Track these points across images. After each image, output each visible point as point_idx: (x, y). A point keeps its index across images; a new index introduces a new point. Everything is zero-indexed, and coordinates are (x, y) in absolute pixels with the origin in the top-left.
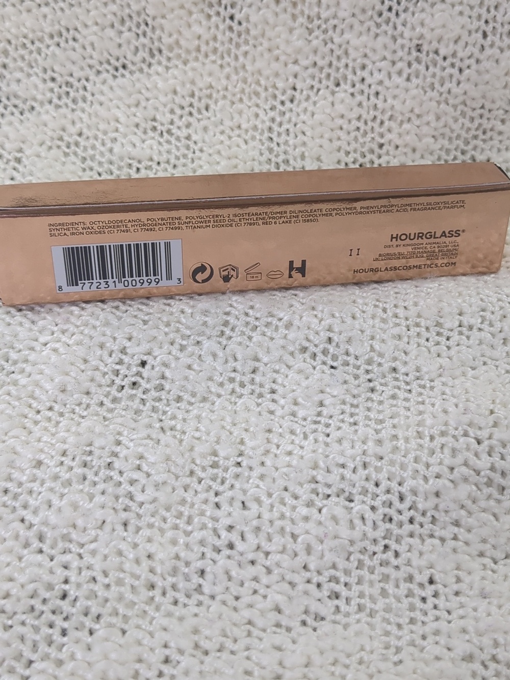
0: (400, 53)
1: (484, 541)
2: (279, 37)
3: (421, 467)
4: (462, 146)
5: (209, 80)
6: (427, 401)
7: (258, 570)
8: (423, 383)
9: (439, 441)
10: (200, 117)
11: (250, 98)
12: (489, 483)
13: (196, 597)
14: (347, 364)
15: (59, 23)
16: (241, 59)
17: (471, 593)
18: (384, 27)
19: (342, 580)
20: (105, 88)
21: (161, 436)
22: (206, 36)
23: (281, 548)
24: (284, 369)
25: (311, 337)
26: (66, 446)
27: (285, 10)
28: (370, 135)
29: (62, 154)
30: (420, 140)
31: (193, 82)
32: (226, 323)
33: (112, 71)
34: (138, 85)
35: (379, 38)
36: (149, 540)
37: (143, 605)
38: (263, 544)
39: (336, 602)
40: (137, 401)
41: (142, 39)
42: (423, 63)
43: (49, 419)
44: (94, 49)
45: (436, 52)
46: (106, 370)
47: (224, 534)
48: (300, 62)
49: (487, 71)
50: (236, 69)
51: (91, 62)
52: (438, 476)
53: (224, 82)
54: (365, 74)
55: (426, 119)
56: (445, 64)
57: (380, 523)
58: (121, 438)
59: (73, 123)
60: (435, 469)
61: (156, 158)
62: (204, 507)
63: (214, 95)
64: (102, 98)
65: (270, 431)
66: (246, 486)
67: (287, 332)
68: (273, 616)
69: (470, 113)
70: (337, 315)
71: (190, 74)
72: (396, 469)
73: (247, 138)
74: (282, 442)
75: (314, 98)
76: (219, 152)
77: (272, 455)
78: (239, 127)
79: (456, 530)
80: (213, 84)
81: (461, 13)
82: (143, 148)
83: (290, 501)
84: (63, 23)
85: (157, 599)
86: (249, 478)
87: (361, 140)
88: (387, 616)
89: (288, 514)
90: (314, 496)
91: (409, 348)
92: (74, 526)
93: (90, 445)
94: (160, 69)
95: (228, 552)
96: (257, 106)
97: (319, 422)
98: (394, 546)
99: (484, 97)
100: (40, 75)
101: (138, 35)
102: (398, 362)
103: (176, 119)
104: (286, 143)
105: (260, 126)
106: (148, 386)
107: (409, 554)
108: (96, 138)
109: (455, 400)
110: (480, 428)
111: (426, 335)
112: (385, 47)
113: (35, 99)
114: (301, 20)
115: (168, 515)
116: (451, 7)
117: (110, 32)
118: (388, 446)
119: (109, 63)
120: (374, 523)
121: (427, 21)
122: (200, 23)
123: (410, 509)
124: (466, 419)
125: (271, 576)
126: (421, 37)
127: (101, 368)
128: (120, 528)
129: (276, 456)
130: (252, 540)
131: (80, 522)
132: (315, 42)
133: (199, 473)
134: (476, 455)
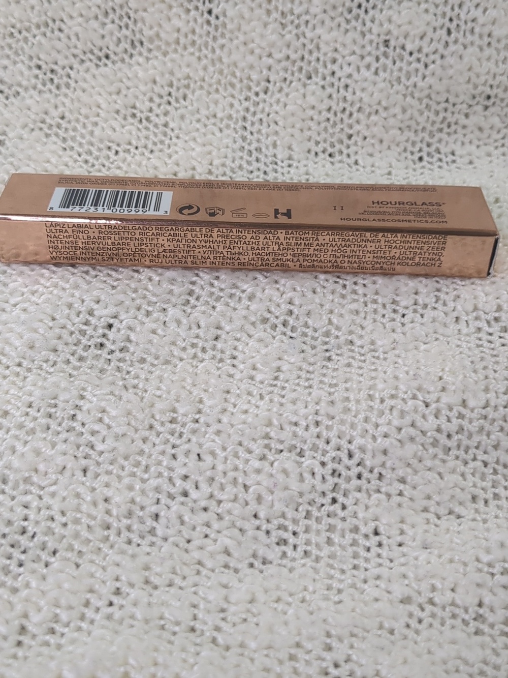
0: (368, 48)
1: (428, 498)
2: (254, 31)
3: (369, 427)
4: (427, 139)
5: (187, 70)
6: (380, 368)
7: (210, 516)
8: (377, 354)
9: (389, 402)
10: (178, 105)
11: (226, 89)
12: (435, 443)
13: (150, 538)
14: (305, 335)
15: (46, 14)
16: (218, 51)
17: (414, 544)
18: (354, 23)
19: (290, 528)
20: (88, 76)
21: (124, 393)
22: (184, 29)
23: (232, 497)
24: (245, 338)
25: (273, 309)
26: (32, 399)
27: (260, 6)
28: (339, 126)
29: (44, 135)
30: (387, 132)
31: (172, 73)
32: (191, 293)
33: (95, 61)
34: (119, 75)
35: (349, 34)
36: (107, 485)
37: (97, 543)
38: (216, 493)
39: (283, 548)
40: (102, 360)
41: (124, 31)
42: (391, 58)
43: (18, 374)
44: (78, 39)
45: (403, 48)
46: (73, 329)
47: (178, 482)
48: (274, 55)
49: (451, 66)
50: (213, 60)
51: (76, 51)
52: (386, 436)
53: (201, 73)
54: (335, 67)
55: (392, 111)
56: (411, 59)
57: (328, 477)
58: (85, 394)
59: (56, 107)
60: (383, 429)
61: (134, 142)
62: (161, 458)
63: (192, 85)
64: (85, 85)
65: (228, 392)
66: (201, 440)
67: (249, 303)
68: (223, 558)
69: (434, 106)
70: (298, 289)
71: (169, 65)
72: (345, 428)
73: (222, 126)
74: (239, 402)
75: (286, 90)
76: (194, 139)
77: (229, 414)
78: (215, 116)
79: (401, 486)
80: (191, 75)
81: (427, 11)
82: (122, 133)
83: (242, 454)
84: (49, 14)
85: (111, 538)
86: (206, 433)
87: (331, 130)
88: (331, 562)
89: (241, 466)
90: (266, 451)
91: (365, 323)
92: (36, 471)
93: (55, 398)
94: (141, 60)
95: (183, 499)
96: (233, 96)
97: (275, 385)
98: (341, 499)
99: (448, 91)
100: (26, 62)
101: (120, 27)
102: (354, 336)
103: (155, 107)
104: (259, 131)
105: (234, 116)
106: (113, 348)
107: (355, 507)
108: (77, 121)
109: (406, 368)
110: (429, 393)
111: (382, 311)
112: (355, 42)
113: (20, 85)
114: (275, 15)
115: (126, 463)
116: (417, 5)
117: (94, 24)
118: (340, 406)
119: (92, 52)
120: (323, 478)
121: (395, 18)
122: (180, 16)
123: (358, 465)
124: (415, 384)
125: (222, 522)
126: (389, 33)
127: (68, 326)
128: (79, 474)
129: (232, 414)
130: (205, 489)
131: (42, 467)
132: (288, 37)
133: (158, 427)
134: (424, 417)
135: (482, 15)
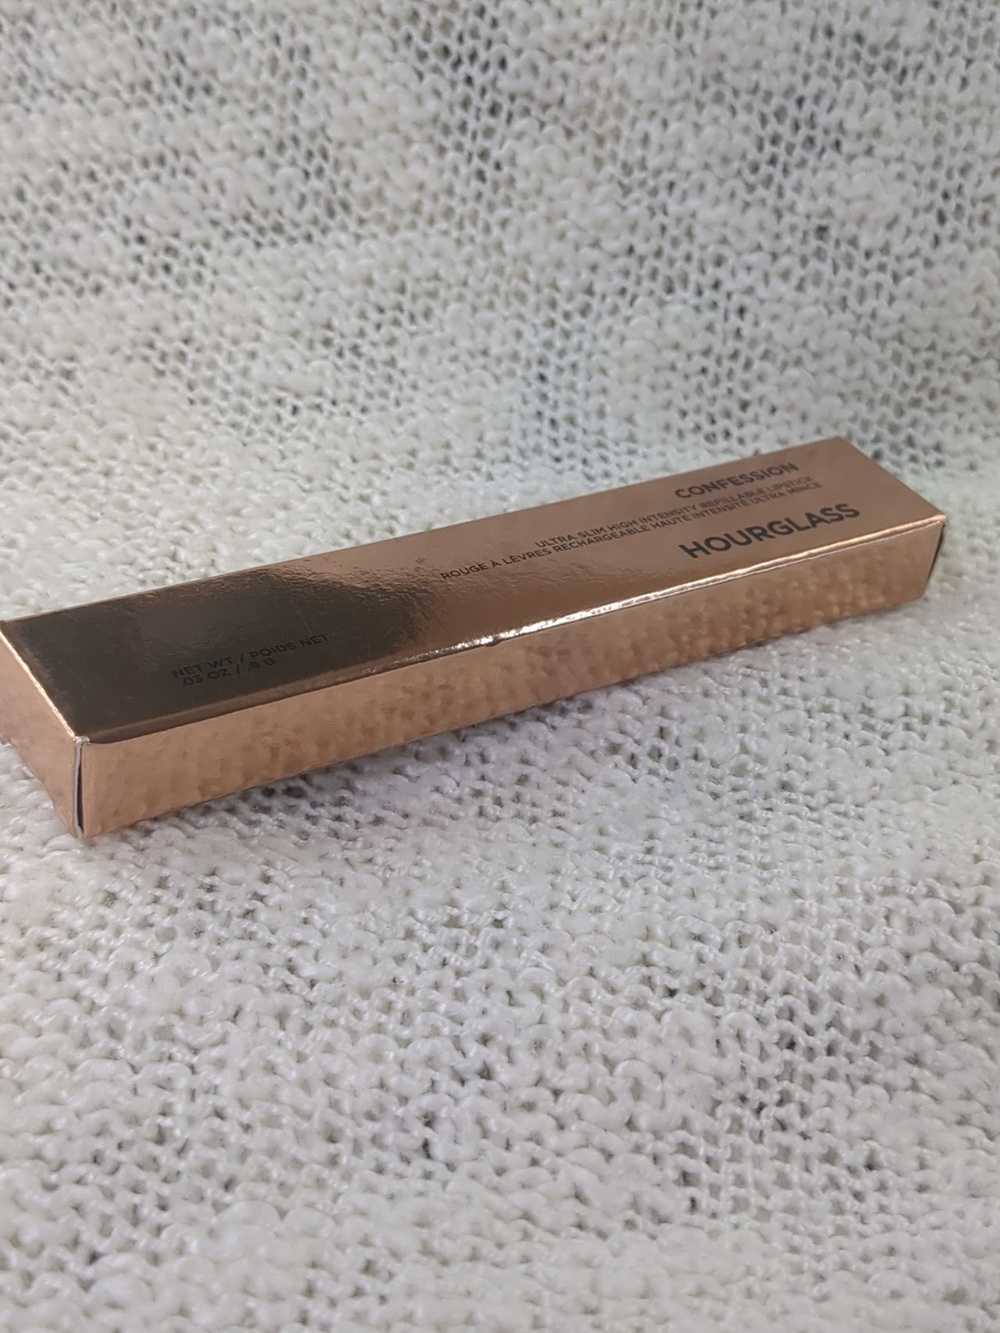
0: (787, 240)
1: (968, 1097)
2: (569, 196)
3: (849, 949)
4: (891, 417)
5: (434, 264)
6: (854, 835)
7: (540, 1121)
8: (842, 808)
9: (882, 904)
10: (414, 328)
11: (508, 304)
12: (977, 988)
13: (421, 1163)
15: (162, 139)
16: (496, 231)
17: (949, 1188)
18: (761, 192)
19: (701, 1151)
20: (239, 263)
21: (347, 872)
22: (433, 185)
23: (584, 1084)
24: (577, 779)
25: (628, 727)
26: (166, 872)
27: (583, 150)
28: (725, 385)
29: (152, 371)
30: (817, 399)
31: (404, 267)
33: (254, 234)
34: (301, 264)
35: (751, 211)
36: (329, 1049)
37: (317, 1167)
38: (548, 1074)
39: (691, 1191)
41: (315, 183)
42: (829, 261)
44: (223, 190)
45: (853, 242)
47: (473, 1049)
48: (603, 245)
49: (944, 282)
50: (485, 248)
51: (215, 214)
52: (883, 967)
53: (462, 270)
54: (722, 273)
55: (828, 361)
56: (868, 265)
57: (773, 1050)
58: (271, 872)
59: (176, 319)
60: (877, 954)
61: (329, 391)
62: (435, 995)
63: (442, 293)
64: (232, 281)
65: (556, 872)
66: (515, 962)
68: (572, 1208)
69: (908, 357)
71: (400, 251)
72: (803, 950)
73: (498, 372)
74: (581, 892)
75: (626, 311)
76: (447, 393)
77: (563, 913)
78: (485, 353)
79: (915, 1071)
80: (442, 272)
81: (900, 176)
82: (305, 373)
83: (597, 992)
84: (169, 139)
85: (344, 1160)
86: (521, 948)
87: (709, 391)
88: (791, 1220)
89: (596, 1021)
90: (646, 990)
91: (814, 748)
92: (182, 1014)
93: (213, 874)
94: (344, 238)
95: (481, 1083)
96: (521, 317)
97: (650, 863)
98: (799, 1093)
99: (935, 329)
100: (118, 229)
101: (307, 173)
102: (792, 773)
103: (369, 329)
104: (572, 387)
105: (524, 354)
107: (828, 1109)
108: (218, 348)
109: (907, 836)
110: (957, 885)
111: (844, 727)
112: (761, 227)
113: (105, 272)
114: (610, 168)
115: (363, 1005)
116: (882, 164)
117: (255, 164)
118: (785, 906)
119: (248, 219)
120: (762, 1049)
121: (839, 186)
122: (425, 160)
123: (828, 1026)
124: (932, 866)
125: (566, 1134)
126: (829, 213)
128: (270, 1024)
129: (570, 912)
130: (528, 1064)
131: (192, 1007)
132: (633, 211)
133: (423, 933)
134: (953, 933)
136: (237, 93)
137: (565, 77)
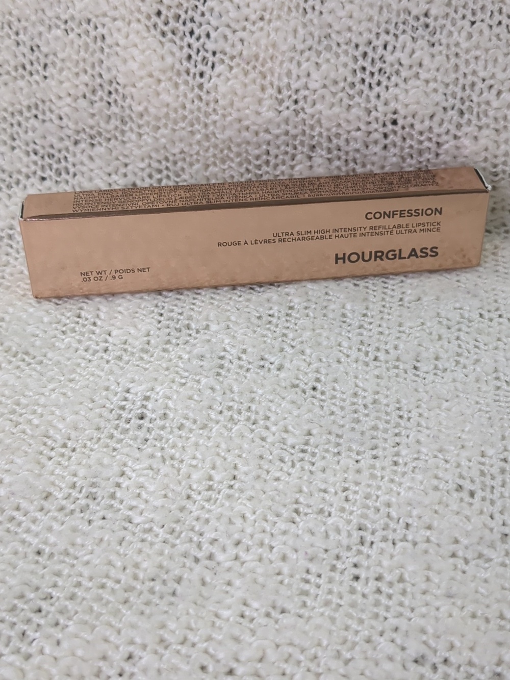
0: (374, 126)
2: (248, 108)
14: (334, 397)
15: (35, 95)
18: (357, 99)
21: (161, 466)
22: (174, 105)
24: (278, 400)
27: (254, 82)
32: (221, 367)
35: (352, 110)
39: (304, 598)
40: (144, 430)
41: (114, 108)
42: (400, 136)
45: (412, 127)
46: (112, 407)
48: (271, 131)
49: (466, 147)
54: (341, 143)
56: (422, 138)
65: (261, 457)
70: (324, 360)
74: (272, 469)
77: (262, 481)
83: (271, 517)
86: (239, 498)
90: (295, 515)
97: (306, 452)
101: (109, 103)
106: (154, 416)
112: (359, 118)
114: (270, 91)
117: (82, 103)
121: (401, 97)
122: (169, 91)
126: (396, 112)
127: (107, 405)
129: (265, 481)
132: (286, 113)
135: (496, 98)
136: (68, 64)
137: (242, 41)
